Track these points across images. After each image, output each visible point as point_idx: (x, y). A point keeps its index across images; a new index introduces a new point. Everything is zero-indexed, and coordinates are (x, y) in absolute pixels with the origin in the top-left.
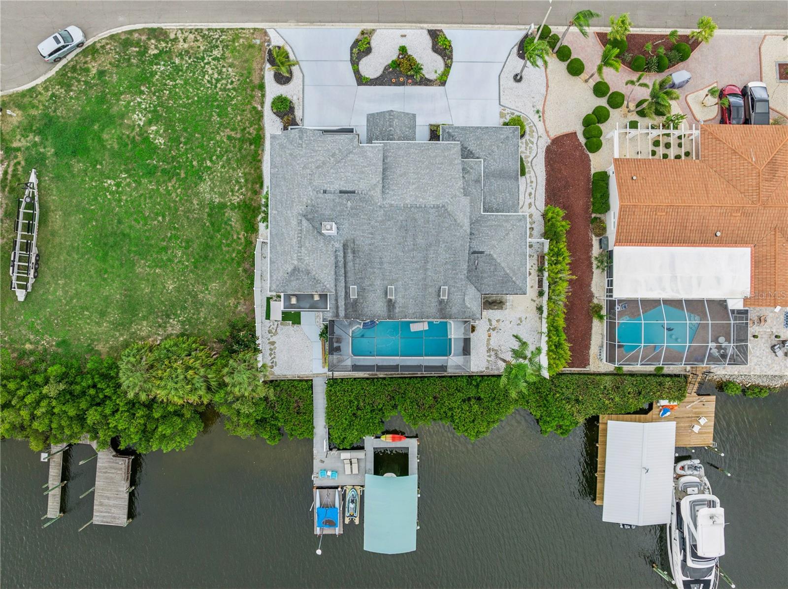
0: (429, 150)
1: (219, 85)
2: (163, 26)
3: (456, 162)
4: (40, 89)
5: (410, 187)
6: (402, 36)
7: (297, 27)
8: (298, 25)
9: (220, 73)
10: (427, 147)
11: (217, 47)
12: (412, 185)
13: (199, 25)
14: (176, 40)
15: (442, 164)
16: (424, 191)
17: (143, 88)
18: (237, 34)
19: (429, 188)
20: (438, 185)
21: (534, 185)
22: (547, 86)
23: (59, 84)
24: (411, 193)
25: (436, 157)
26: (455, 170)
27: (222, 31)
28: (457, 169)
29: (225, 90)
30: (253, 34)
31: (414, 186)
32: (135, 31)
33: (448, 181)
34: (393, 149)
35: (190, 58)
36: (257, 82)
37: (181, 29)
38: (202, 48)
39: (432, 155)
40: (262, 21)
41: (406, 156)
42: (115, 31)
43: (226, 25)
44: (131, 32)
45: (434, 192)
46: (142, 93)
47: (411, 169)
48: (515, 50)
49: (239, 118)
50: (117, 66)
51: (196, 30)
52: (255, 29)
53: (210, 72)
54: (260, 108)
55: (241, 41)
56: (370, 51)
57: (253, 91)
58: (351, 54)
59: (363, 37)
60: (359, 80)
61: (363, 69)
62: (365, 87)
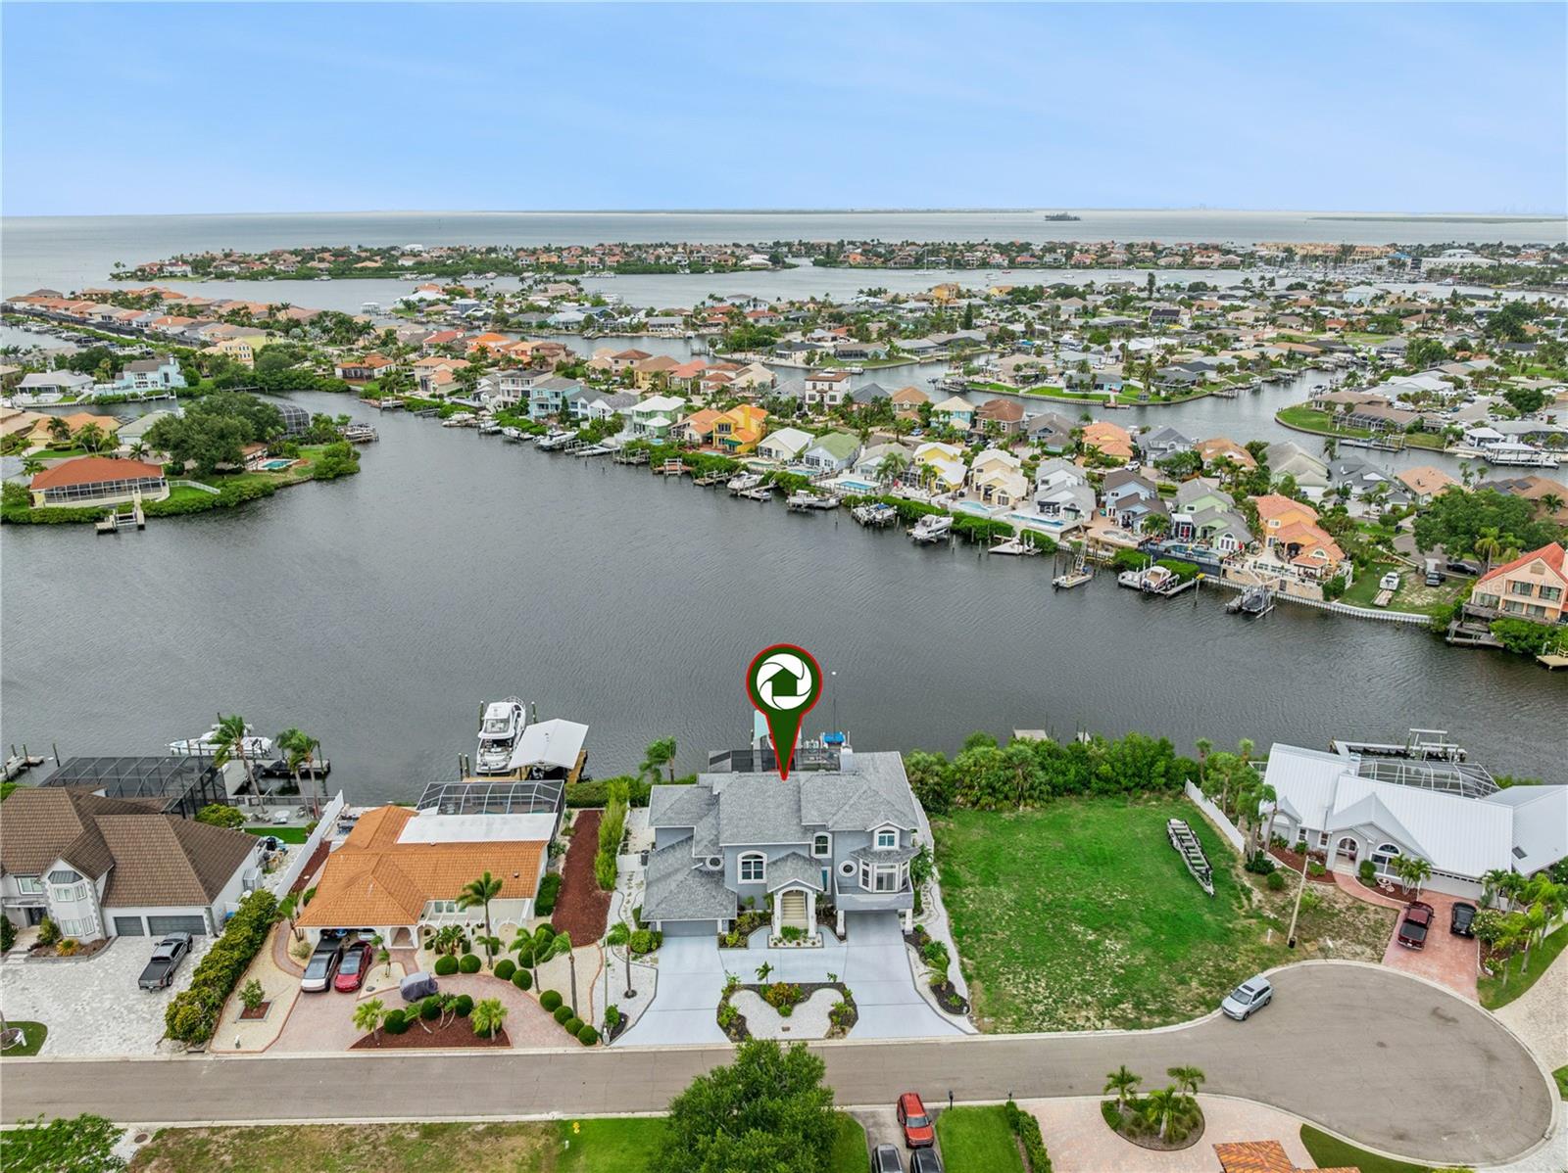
0: (753, 834)
1: (1024, 977)
2: (1125, 1032)
4: (1255, 968)
6: (788, 1029)
9: (1027, 989)
10: (756, 836)
11: (1040, 1014)
13: (1074, 1034)
14: (1102, 1018)
15: (740, 819)
17: (1122, 971)
18: (1019, 1026)
21: (623, 908)
22: (592, 989)
23: (1233, 972)
25: (746, 826)
27: (1040, 1030)
29: (1015, 973)
30: (996, 1028)
31: (769, 794)
32: (1160, 1025)
34: (791, 834)
35: (1073, 1002)
36: (976, 982)
37: (1097, 1029)
38: (1061, 1011)
39: (750, 828)
40: (987, 1042)
41: (777, 826)
42: (1188, 1024)
43: (1036, 1036)
44: (1165, 1024)
46: (1121, 967)
47: (771, 813)
48: (630, 1023)
49: (988, 950)
50: (1167, 990)
51: (1076, 1029)
52: (995, 1033)
53: (1040, 989)
54: (965, 960)
55: (1010, 1020)
56: (831, 1014)
57: (979, 974)
58: (856, 1011)
59: (843, 1030)
60: (840, 987)
61: (837, 997)
62: (832, 981)
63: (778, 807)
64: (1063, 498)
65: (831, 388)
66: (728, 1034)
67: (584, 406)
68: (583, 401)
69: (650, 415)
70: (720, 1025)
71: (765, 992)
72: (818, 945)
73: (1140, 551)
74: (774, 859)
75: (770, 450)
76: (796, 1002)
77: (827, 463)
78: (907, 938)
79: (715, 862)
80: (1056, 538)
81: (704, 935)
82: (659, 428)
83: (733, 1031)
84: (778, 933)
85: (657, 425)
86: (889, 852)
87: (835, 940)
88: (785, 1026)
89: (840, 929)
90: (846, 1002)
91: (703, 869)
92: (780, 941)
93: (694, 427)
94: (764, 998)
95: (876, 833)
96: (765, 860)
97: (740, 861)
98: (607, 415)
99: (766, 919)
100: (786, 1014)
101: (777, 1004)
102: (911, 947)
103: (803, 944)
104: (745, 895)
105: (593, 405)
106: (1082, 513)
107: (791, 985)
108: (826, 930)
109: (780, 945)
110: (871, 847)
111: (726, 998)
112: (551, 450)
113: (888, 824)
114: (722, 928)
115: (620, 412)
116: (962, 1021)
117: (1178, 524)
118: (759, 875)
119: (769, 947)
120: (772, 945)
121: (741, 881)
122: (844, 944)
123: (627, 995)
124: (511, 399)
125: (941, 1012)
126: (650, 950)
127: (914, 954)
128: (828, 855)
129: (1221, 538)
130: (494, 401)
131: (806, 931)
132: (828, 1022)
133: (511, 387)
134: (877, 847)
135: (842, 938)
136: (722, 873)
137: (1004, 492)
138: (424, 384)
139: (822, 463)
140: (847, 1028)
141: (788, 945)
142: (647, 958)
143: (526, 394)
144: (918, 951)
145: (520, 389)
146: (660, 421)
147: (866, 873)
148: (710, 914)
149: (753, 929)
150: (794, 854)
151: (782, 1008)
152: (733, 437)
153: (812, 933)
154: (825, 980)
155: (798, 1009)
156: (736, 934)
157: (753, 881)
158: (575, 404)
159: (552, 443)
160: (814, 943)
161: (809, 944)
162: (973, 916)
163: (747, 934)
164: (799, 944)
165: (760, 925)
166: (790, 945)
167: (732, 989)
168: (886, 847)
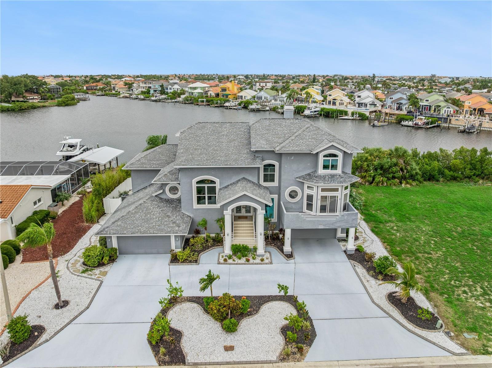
0: (207, 160)
3: (182, 151)
5: (226, 133)
6: (231, 348)
7: (419, 360)
8: (419, 363)
10: (209, 161)
12: (224, 135)
15: (196, 149)
16: (214, 131)
19: (210, 133)
20: (202, 134)
22: (24, 299)
24: (225, 129)
25: (201, 154)
26: (184, 145)
28: (183, 145)
31: (223, 133)
33: (192, 138)
34: (242, 160)
36: (433, 294)
39: (204, 155)
41: (229, 154)
45: (206, 130)
47: (224, 145)
48: (44, 337)
56: (284, 330)
57: (432, 287)
58: (312, 325)
59: (300, 350)
60: (292, 300)
61: (289, 310)
62: (282, 293)
63: (230, 142)
64: (367, 101)
65: (266, 85)
66: (156, 353)
67: (170, 89)
68: (170, 87)
69: (195, 88)
70: (150, 343)
71: (208, 304)
72: (266, 261)
73: (408, 115)
74: (226, 185)
75: (242, 96)
76: (242, 315)
77: (265, 98)
78: (350, 257)
79: (174, 190)
80: (368, 114)
81: (158, 253)
82: (199, 93)
83: (162, 350)
84: (228, 251)
85: (197, 92)
86: (333, 176)
87: (282, 258)
88: (228, 344)
89: (287, 248)
90: (300, 315)
91: (163, 196)
92: (230, 257)
93: (212, 91)
94: (207, 311)
95: (321, 156)
96: (218, 186)
97: (195, 186)
98: (179, 90)
99: (218, 241)
100: (230, 329)
101: (221, 317)
102: (356, 264)
103: (251, 261)
104: (199, 219)
105: (173, 87)
106: (378, 105)
107: (239, 298)
108: (274, 251)
109: (230, 261)
110: (316, 171)
111: (164, 312)
112: (156, 101)
113: (332, 147)
114: (175, 245)
115: (184, 89)
116: (438, 336)
117: (423, 106)
118: (212, 200)
119: (219, 263)
120: (222, 261)
121: (196, 206)
122: (292, 261)
123: (57, 307)
124: (144, 90)
125: (410, 326)
126: (101, 264)
127: (361, 270)
128: (275, 184)
129: (444, 109)
130: (137, 91)
131: (255, 249)
132: (280, 340)
133: (144, 85)
134: (321, 171)
135: (290, 256)
136: (179, 200)
137: (342, 100)
138: (114, 88)
139: (263, 98)
140: (305, 347)
141: (237, 261)
142: (97, 271)
143: (150, 87)
144: (364, 267)
145: (148, 86)
146: (199, 90)
147: (310, 198)
148: (162, 230)
149: (205, 248)
150: (244, 178)
151: (227, 322)
152: (227, 92)
153: (261, 250)
154: (275, 292)
155: (246, 323)
156: (188, 251)
157: (207, 206)
158: (167, 88)
159: (156, 99)
160: (262, 260)
161: (258, 260)
162: (403, 241)
163: (199, 252)
164: (248, 260)
165: (213, 245)
166: (240, 261)
167: (173, 301)
168: (329, 171)
